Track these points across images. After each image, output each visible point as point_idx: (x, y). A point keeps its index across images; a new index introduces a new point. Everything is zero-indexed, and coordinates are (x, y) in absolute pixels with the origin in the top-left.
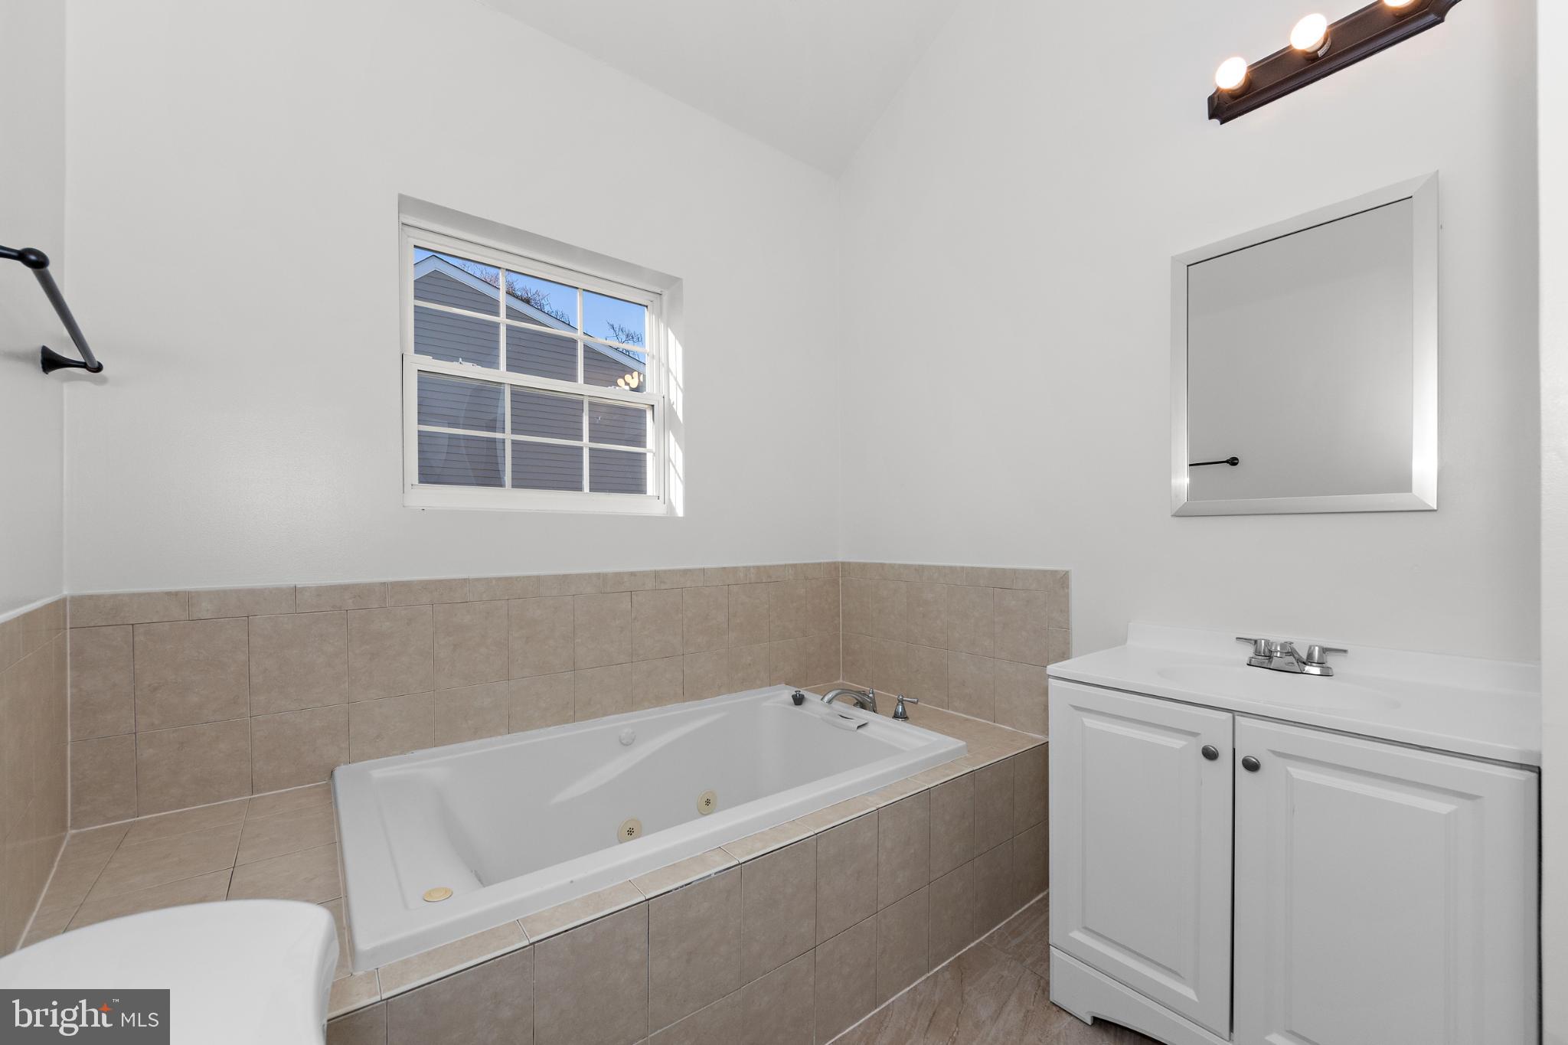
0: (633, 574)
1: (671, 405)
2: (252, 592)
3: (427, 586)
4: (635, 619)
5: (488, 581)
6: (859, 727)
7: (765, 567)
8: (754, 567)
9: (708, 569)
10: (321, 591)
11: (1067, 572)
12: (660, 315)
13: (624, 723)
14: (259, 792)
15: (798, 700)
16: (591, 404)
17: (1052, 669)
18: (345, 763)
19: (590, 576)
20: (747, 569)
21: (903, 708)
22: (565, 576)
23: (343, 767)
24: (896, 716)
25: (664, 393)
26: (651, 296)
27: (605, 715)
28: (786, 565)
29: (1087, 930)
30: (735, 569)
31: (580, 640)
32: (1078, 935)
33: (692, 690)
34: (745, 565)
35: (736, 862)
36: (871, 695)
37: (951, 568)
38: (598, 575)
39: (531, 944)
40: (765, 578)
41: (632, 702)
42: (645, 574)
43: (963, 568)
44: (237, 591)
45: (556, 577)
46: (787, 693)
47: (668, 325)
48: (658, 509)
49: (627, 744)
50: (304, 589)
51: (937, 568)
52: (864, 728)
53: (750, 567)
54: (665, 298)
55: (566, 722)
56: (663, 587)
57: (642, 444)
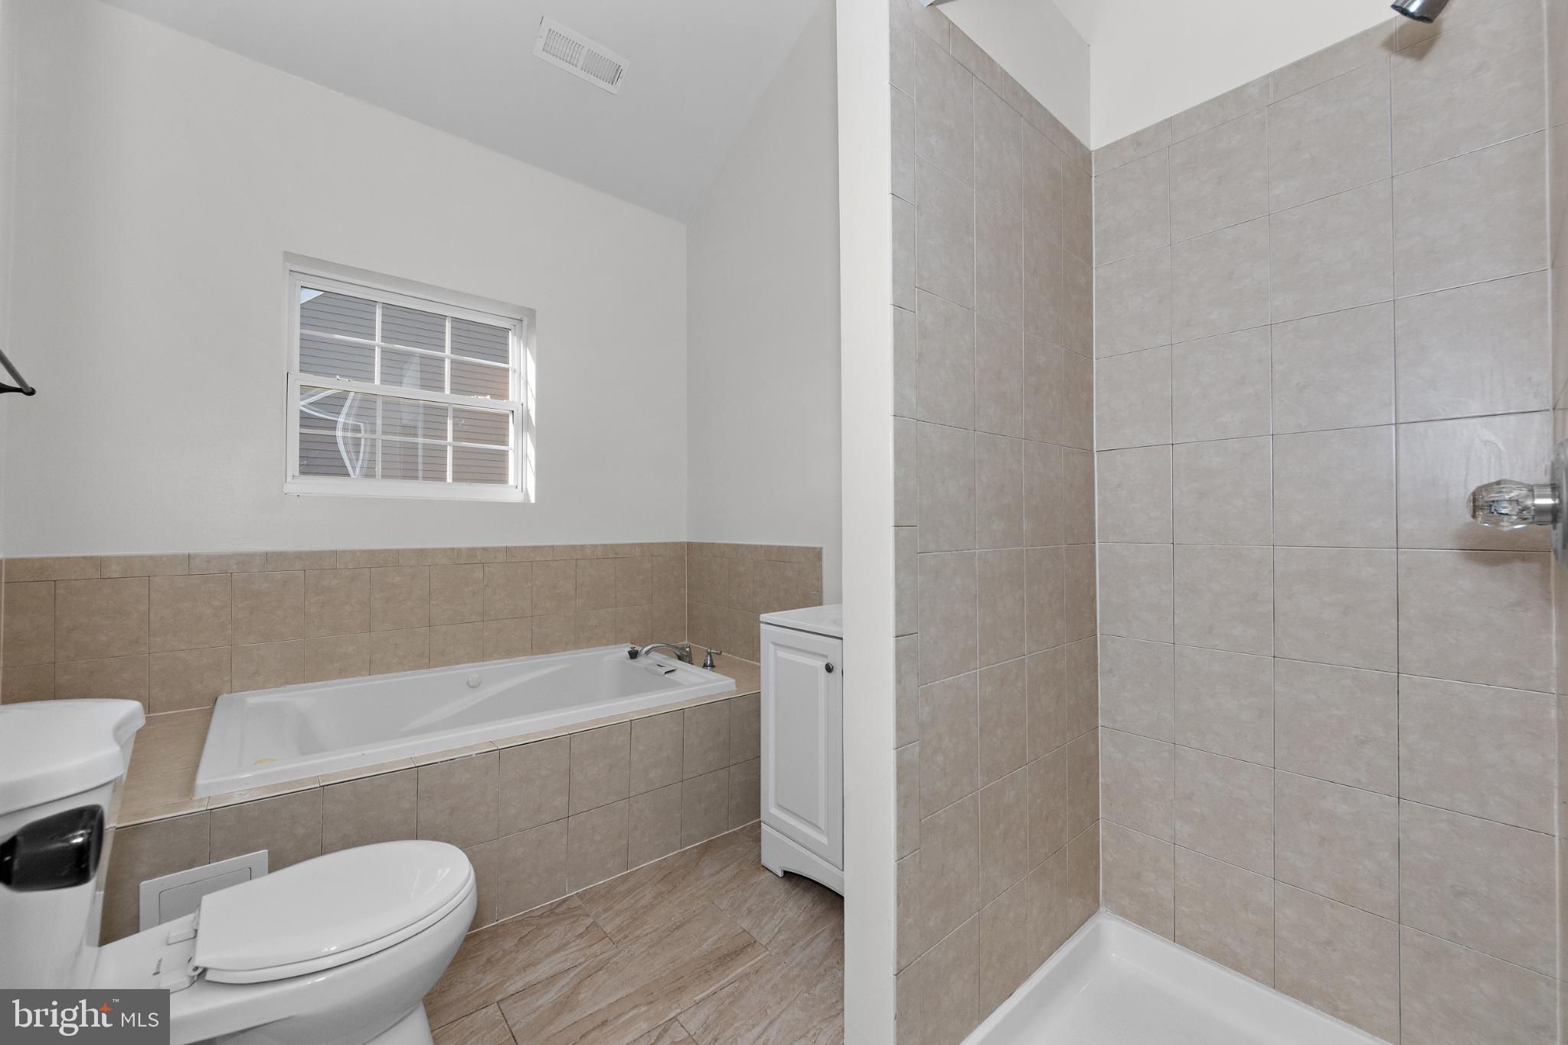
0: (485, 549)
1: (528, 411)
2: (152, 558)
3: (300, 556)
4: (487, 586)
5: (353, 552)
6: (666, 673)
7: (612, 545)
8: (601, 545)
9: (556, 546)
10: (209, 559)
11: (821, 548)
12: (520, 338)
13: (472, 669)
14: (155, 711)
15: (633, 655)
16: (455, 410)
17: (764, 617)
18: (228, 693)
19: (445, 550)
20: (595, 546)
21: (711, 660)
22: (423, 550)
23: (225, 696)
24: (705, 666)
25: (522, 401)
26: (515, 322)
27: (457, 663)
28: (633, 544)
29: (780, 806)
30: (583, 547)
31: (434, 602)
32: (774, 811)
33: (540, 646)
34: (593, 543)
35: (496, 748)
36: (688, 649)
37: (755, 546)
38: (453, 549)
39: (321, 787)
40: (611, 554)
41: (482, 653)
42: (496, 550)
43: (762, 546)
44: (141, 557)
45: (414, 550)
46: (626, 649)
47: (526, 345)
48: (516, 497)
49: (473, 687)
50: (197, 556)
51: (747, 546)
52: (672, 673)
53: (597, 546)
54: (525, 323)
55: (420, 667)
56: (514, 560)
57: (505, 443)
